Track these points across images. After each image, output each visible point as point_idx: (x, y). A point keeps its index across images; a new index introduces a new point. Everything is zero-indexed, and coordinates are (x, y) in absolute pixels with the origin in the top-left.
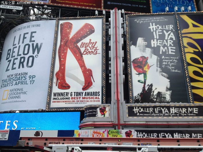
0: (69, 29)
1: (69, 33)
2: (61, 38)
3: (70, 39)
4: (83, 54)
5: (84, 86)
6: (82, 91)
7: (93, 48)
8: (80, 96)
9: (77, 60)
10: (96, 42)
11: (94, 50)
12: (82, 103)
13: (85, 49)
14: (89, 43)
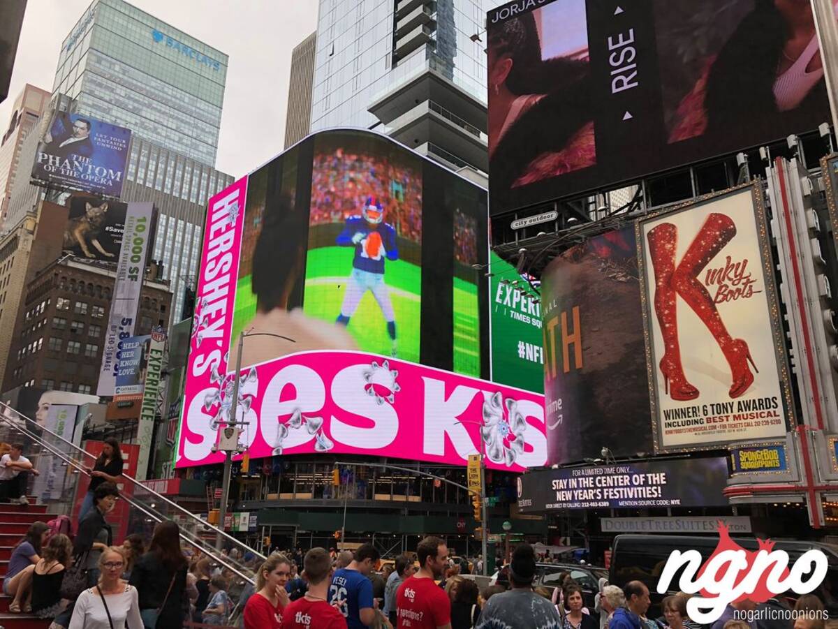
0: (669, 242)
1: (672, 253)
2: (656, 271)
3: (676, 269)
4: (715, 302)
5: (733, 387)
6: (731, 400)
7: (740, 280)
8: (727, 412)
9: (703, 320)
10: (745, 261)
11: (743, 284)
12: (736, 429)
13: (718, 286)
14: (728, 267)
